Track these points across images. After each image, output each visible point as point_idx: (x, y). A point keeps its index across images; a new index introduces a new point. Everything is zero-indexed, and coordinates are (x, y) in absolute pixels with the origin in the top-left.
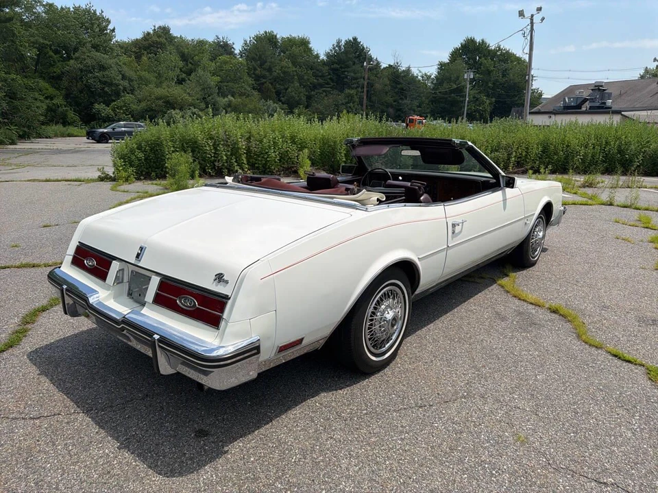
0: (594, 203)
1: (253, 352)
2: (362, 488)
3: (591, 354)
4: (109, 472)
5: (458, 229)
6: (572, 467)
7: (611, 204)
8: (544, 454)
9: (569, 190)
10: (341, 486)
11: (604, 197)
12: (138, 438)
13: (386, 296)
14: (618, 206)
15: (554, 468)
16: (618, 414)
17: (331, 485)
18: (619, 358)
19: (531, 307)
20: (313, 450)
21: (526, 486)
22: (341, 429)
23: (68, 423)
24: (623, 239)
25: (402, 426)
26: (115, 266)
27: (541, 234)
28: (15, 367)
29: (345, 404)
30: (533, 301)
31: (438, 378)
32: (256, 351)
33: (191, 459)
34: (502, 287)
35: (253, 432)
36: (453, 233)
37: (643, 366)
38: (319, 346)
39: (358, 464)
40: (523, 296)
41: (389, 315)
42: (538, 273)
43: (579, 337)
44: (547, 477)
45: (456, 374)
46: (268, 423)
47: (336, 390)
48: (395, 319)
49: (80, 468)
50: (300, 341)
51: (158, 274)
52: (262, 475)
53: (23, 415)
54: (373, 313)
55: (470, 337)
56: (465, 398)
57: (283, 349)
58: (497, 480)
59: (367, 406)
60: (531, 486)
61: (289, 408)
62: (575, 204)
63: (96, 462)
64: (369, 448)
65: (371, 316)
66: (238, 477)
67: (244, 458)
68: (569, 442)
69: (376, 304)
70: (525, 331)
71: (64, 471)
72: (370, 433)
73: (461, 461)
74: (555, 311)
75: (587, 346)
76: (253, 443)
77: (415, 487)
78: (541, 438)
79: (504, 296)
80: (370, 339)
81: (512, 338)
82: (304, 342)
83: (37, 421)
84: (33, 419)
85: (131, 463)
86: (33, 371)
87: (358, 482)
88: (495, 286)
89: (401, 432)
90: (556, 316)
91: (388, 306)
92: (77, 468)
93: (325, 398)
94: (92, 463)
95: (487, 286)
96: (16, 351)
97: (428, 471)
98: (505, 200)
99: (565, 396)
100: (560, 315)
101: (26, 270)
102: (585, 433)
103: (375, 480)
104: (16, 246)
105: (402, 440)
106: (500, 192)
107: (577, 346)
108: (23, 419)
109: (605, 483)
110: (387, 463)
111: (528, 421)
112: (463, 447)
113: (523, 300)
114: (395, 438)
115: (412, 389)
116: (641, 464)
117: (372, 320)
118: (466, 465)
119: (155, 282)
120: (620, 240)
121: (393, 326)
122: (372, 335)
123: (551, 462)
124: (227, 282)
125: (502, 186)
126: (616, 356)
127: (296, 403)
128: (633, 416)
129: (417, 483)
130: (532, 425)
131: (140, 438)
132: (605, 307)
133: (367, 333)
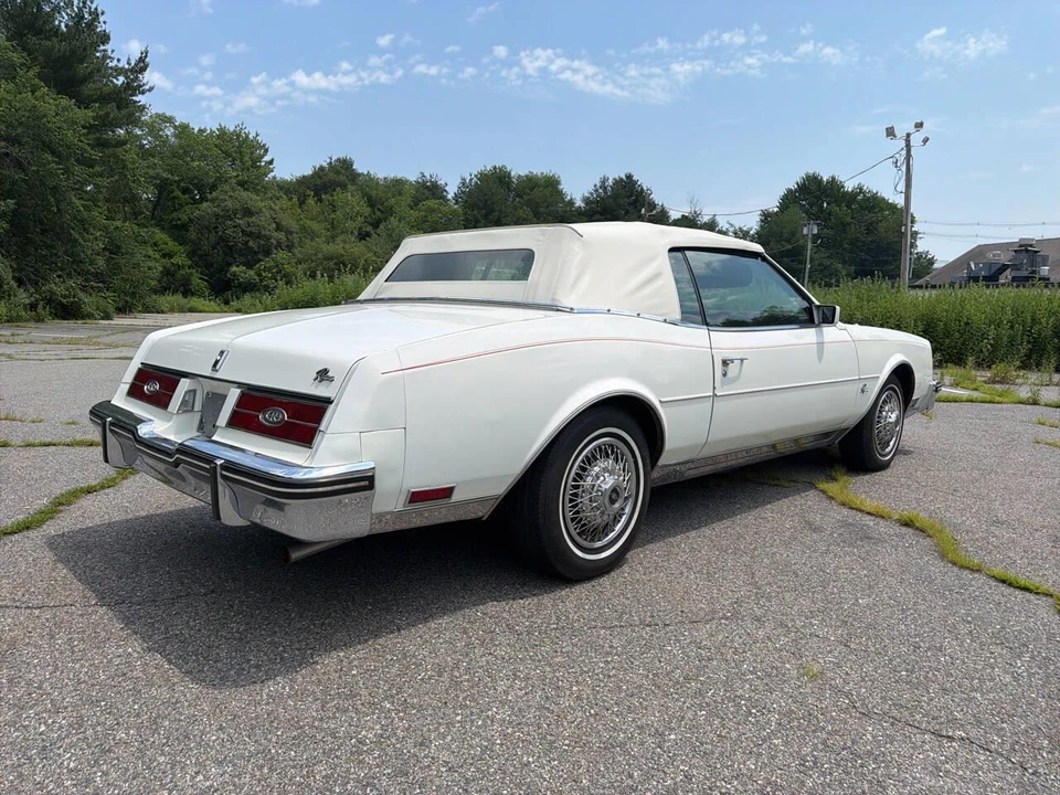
0: (1006, 400)
1: (362, 483)
2: (524, 717)
3: (959, 578)
4: (125, 674)
5: (733, 369)
6: (895, 713)
7: (1035, 403)
8: (848, 695)
9: (965, 385)
10: (490, 713)
11: (1024, 393)
12: (183, 638)
13: (603, 452)
14: (1046, 405)
15: (860, 713)
16: (992, 653)
17: (474, 711)
18: (1010, 585)
19: (868, 517)
20: (456, 666)
21: (806, 732)
22: (508, 644)
23: (81, 615)
24: (1047, 444)
25: (611, 647)
26: (184, 385)
27: (893, 417)
28: (26, 551)
29: (524, 616)
30: (872, 511)
31: (687, 592)
32: (366, 483)
33: (258, 667)
34: (824, 492)
35: (366, 641)
36: (725, 375)
37: (1051, 596)
38: (483, 512)
39: (526, 687)
40: (858, 503)
41: (608, 482)
42: (889, 479)
43: (943, 556)
44: (846, 723)
45: (719, 590)
46: (392, 632)
47: (514, 599)
48: (615, 489)
49: (82, 666)
50: (446, 493)
51: (240, 385)
52: (364, 692)
53: (18, 604)
54: (579, 476)
55: (755, 549)
56: (727, 619)
57: (417, 497)
58: (758, 722)
59: (558, 619)
60: (814, 731)
61: (432, 616)
62: (972, 401)
63: (110, 661)
64: (548, 669)
65: (575, 480)
66: (325, 692)
67: (341, 670)
68: (897, 682)
69: (583, 461)
70: (850, 545)
71: (57, 668)
72: (556, 652)
73: (700, 693)
74: (907, 524)
75: (955, 569)
76: (361, 654)
77: (612, 721)
78: (847, 673)
79: (826, 503)
80: (573, 519)
81: (827, 552)
82: (456, 497)
83: (37, 612)
84: (32, 608)
85: (162, 666)
86: (49, 556)
87: (520, 709)
88: (812, 493)
89: (608, 653)
90: (910, 530)
91: (605, 470)
92: (77, 666)
93: (492, 608)
94: (102, 662)
95: (798, 491)
96: (32, 534)
97: (641, 703)
98: (821, 344)
99: (903, 627)
100: (917, 528)
101: (78, 448)
102: (928, 672)
103: (547, 709)
104: (74, 423)
105: (607, 662)
106: (813, 330)
107: (937, 568)
108: (16, 607)
109: (949, 737)
110: (575, 688)
111: (830, 652)
112: (709, 677)
113: (857, 509)
114: (595, 660)
115: (639, 603)
116: (1021, 717)
117: (577, 487)
118: (707, 700)
119: (234, 394)
120: (1041, 445)
121: (613, 502)
122: (577, 512)
123: (858, 705)
124: (331, 380)
125: (816, 322)
126: (1003, 582)
127: (444, 611)
128: (1019, 657)
129: (617, 716)
130: (836, 658)
131: (186, 638)
132: (998, 522)
133: (567, 510)
